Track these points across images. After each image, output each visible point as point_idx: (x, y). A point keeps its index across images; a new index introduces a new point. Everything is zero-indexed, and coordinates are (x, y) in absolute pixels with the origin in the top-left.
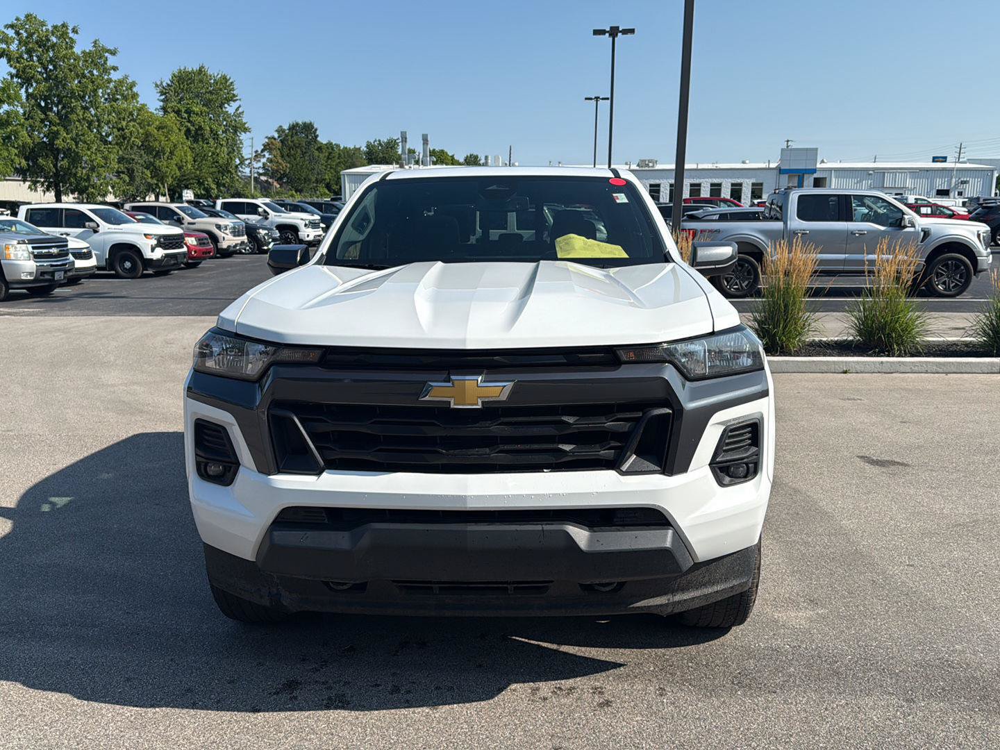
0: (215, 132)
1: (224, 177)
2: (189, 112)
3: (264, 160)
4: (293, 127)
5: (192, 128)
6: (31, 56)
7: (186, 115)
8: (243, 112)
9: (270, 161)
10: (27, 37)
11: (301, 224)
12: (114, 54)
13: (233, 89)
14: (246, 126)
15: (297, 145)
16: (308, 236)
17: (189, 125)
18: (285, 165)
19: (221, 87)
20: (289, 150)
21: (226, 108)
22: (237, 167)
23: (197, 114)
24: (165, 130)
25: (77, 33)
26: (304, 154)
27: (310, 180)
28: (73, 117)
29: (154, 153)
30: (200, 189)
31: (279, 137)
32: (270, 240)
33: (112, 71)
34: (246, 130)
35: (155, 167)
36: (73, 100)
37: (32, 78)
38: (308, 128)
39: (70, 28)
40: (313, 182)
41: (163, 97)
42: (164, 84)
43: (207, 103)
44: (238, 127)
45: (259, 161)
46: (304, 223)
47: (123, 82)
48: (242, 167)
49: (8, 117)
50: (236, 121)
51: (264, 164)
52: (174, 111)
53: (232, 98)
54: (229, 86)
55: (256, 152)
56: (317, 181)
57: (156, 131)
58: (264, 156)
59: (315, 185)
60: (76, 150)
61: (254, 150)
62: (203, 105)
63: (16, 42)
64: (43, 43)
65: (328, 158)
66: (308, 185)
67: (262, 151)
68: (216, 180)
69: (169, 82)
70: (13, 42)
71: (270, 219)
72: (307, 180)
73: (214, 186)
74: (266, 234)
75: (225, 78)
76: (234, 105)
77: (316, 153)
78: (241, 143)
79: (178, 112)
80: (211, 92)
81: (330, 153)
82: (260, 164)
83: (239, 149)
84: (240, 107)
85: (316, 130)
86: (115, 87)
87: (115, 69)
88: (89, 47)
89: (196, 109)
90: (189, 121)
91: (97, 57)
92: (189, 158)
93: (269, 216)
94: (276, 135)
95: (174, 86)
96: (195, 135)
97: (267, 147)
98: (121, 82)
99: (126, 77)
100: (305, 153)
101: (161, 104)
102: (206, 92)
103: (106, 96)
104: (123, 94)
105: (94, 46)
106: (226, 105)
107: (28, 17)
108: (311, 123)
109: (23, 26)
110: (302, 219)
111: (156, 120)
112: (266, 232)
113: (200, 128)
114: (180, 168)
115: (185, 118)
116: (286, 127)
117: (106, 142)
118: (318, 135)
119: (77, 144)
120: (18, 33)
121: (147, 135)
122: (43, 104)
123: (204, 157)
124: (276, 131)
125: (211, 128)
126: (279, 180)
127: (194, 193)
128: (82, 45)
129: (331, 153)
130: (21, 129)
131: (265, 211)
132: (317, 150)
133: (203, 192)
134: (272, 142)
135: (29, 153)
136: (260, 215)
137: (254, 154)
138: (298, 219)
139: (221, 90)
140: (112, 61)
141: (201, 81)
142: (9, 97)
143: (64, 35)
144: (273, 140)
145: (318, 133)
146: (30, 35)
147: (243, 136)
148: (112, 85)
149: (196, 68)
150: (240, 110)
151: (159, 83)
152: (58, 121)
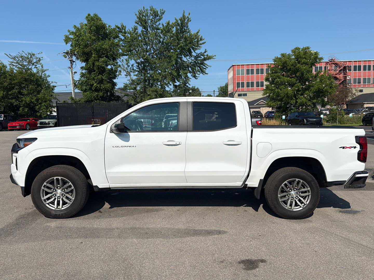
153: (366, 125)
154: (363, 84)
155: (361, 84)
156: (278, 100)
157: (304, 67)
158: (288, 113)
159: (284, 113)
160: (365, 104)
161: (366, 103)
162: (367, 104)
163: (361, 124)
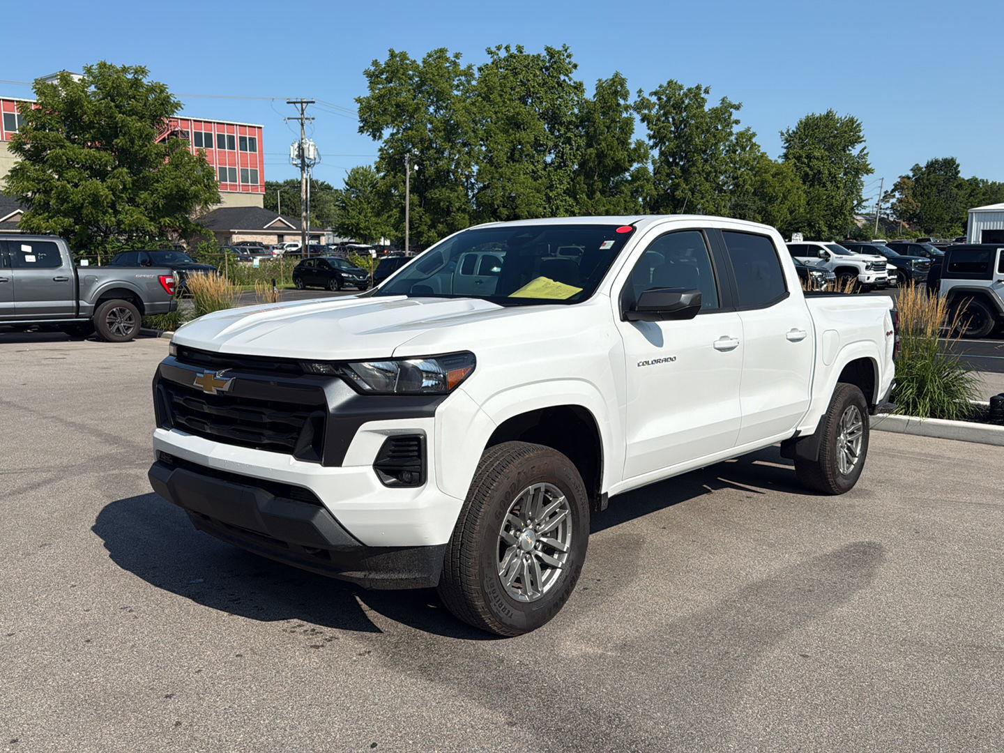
0: (833, 175)
1: (837, 219)
2: (809, 157)
3: (894, 200)
4: (932, 165)
5: (810, 172)
6: (667, 118)
7: (806, 161)
8: (868, 153)
9: (900, 201)
10: (666, 101)
11: (862, 266)
12: (738, 109)
13: (860, 131)
14: (869, 167)
15: (933, 183)
16: (868, 278)
17: (808, 169)
18: (916, 205)
19: (847, 129)
20: (923, 189)
21: (850, 150)
22: (852, 209)
23: (818, 159)
24: (780, 177)
25: (708, 93)
26: (940, 192)
27: (943, 219)
28: (694, 170)
29: (767, 199)
30: (810, 232)
31: (914, 176)
32: (823, 282)
33: (734, 125)
34: (869, 171)
35: (766, 212)
36: (696, 155)
37: (665, 137)
38: (949, 165)
39: (703, 89)
40: (948, 222)
41: (787, 144)
42: (790, 132)
43: (830, 148)
44: (859, 168)
45: (888, 201)
46: (865, 264)
47: (744, 133)
48: (858, 209)
49: (638, 173)
50: (858, 163)
51: (892, 204)
52: (794, 157)
53: (858, 140)
54: (856, 128)
55: (886, 192)
56: (952, 220)
57: (771, 177)
58: (894, 196)
59: (948, 224)
60: (692, 199)
61: (883, 190)
62: (825, 150)
63: (657, 107)
64: (678, 106)
65: (970, 195)
66: (941, 225)
67: (893, 191)
68: (828, 223)
69: (795, 130)
70: (654, 107)
71: (830, 261)
72: (940, 219)
73: (825, 229)
74: (819, 276)
75: (852, 121)
76: (859, 147)
77: (955, 191)
78: (862, 185)
79: (799, 158)
80: (835, 137)
81: (973, 190)
82: (889, 205)
83: (858, 191)
84: (865, 148)
85: (958, 166)
86: (736, 139)
87: (737, 122)
88: (717, 104)
89: (817, 154)
90: (809, 166)
91: (723, 113)
92: (803, 202)
93: (831, 258)
94: (911, 174)
95: (799, 133)
96: (813, 179)
97: (897, 187)
98: (741, 135)
99: (749, 129)
100: (942, 191)
101: (785, 151)
102: (830, 137)
103: (727, 148)
104: (743, 145)
105: (721, 103)
106: (850, 148)
107: (670, 83)
108: (952, 159)
109: (664, 92)
110: (864, 261)
111: (773, 167)
112: (820, 274)
113: (819, 172)
114: (791, 213)
115: (805, 163)
116: (923, 164)
117: (721, 191)
118: (959, 172)
119: (693, 193)
120: (659, 99)
121: (763, 182)
122: (671, 160)
123: (819, 201)
124: (912, 170)
125: (829, 172)
126: (909, 220)
127: (804, 236)
128: (712, 103)
129: (975, 189)
130: (646, 184)
131: (826, 253)
132: (956, 187)
133: (813, 235)
134: (904, 182)
135: (654, 203)
136: (820, 257)
137: (883, 195)
138: (860, 261)
139: (845, 132)
140: (736, 115)
141: (827, 126)
142: (639, 156)
143: (697, 95)
144: (906, 180)
145: (959, 169)
146: (669, 99)
147: (864, 178)
148: (733, 138)
149: (824, 113)
150: (865, 152)
151: (784, 131)
152: (680, 174)
153: (304, 288)
154: (241, 184)
155: (237, 183)
156: (64, 212)
157: (135, 124)
158: (96, 253)
159: (82, 252)
160: (234, 233)
161: (236, 231)
162: (239, 233)
163: (288, 285)
